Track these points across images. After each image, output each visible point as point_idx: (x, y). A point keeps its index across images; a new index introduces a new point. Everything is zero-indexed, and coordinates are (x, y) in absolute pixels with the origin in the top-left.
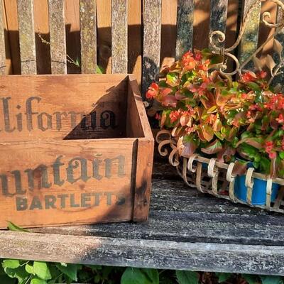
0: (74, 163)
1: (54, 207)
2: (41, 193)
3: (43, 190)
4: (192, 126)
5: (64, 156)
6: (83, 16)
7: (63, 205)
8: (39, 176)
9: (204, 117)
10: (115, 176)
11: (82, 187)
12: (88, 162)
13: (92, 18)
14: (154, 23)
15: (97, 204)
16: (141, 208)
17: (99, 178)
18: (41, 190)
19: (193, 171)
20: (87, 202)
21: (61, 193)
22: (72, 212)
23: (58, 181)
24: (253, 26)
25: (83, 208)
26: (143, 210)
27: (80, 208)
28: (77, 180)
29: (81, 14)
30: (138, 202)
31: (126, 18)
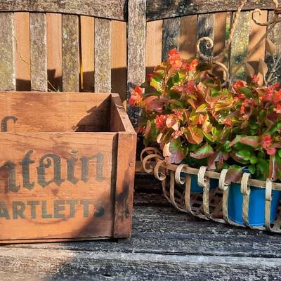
0: (45, 161)
1: (22, 217)
2: (8, 198)
3: (11, 194)
4: (180, 130)
5: (34, 152)
6: (66, 42)
7: (33, 215)
8: (6, 176)
9: (192, 118)
10: (93, 179)
11: (55, 192)
12: (62, 160)
13: (74, 43)
14: (138, 46)
15: (72, 215)
16: (122, 220)
17: (74, 181)
18: (9, 194)
19: (182, 183)
20: (61, 212)
21: (30, 199)
22: (44, 224)
23: (27, 184)
24: (242, 48)
25: (56, 219)
26: (125, 223)
27: (53, 219)
28: (49, 182)
29: (63, 40)
30: (119, 213)
31: (110, 43)
